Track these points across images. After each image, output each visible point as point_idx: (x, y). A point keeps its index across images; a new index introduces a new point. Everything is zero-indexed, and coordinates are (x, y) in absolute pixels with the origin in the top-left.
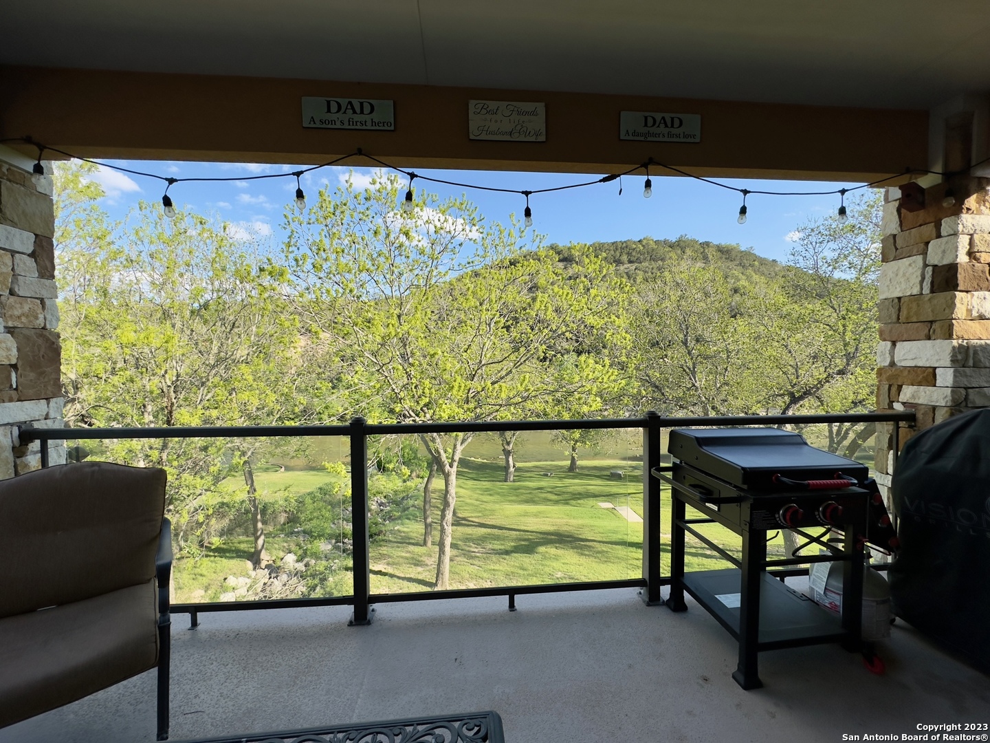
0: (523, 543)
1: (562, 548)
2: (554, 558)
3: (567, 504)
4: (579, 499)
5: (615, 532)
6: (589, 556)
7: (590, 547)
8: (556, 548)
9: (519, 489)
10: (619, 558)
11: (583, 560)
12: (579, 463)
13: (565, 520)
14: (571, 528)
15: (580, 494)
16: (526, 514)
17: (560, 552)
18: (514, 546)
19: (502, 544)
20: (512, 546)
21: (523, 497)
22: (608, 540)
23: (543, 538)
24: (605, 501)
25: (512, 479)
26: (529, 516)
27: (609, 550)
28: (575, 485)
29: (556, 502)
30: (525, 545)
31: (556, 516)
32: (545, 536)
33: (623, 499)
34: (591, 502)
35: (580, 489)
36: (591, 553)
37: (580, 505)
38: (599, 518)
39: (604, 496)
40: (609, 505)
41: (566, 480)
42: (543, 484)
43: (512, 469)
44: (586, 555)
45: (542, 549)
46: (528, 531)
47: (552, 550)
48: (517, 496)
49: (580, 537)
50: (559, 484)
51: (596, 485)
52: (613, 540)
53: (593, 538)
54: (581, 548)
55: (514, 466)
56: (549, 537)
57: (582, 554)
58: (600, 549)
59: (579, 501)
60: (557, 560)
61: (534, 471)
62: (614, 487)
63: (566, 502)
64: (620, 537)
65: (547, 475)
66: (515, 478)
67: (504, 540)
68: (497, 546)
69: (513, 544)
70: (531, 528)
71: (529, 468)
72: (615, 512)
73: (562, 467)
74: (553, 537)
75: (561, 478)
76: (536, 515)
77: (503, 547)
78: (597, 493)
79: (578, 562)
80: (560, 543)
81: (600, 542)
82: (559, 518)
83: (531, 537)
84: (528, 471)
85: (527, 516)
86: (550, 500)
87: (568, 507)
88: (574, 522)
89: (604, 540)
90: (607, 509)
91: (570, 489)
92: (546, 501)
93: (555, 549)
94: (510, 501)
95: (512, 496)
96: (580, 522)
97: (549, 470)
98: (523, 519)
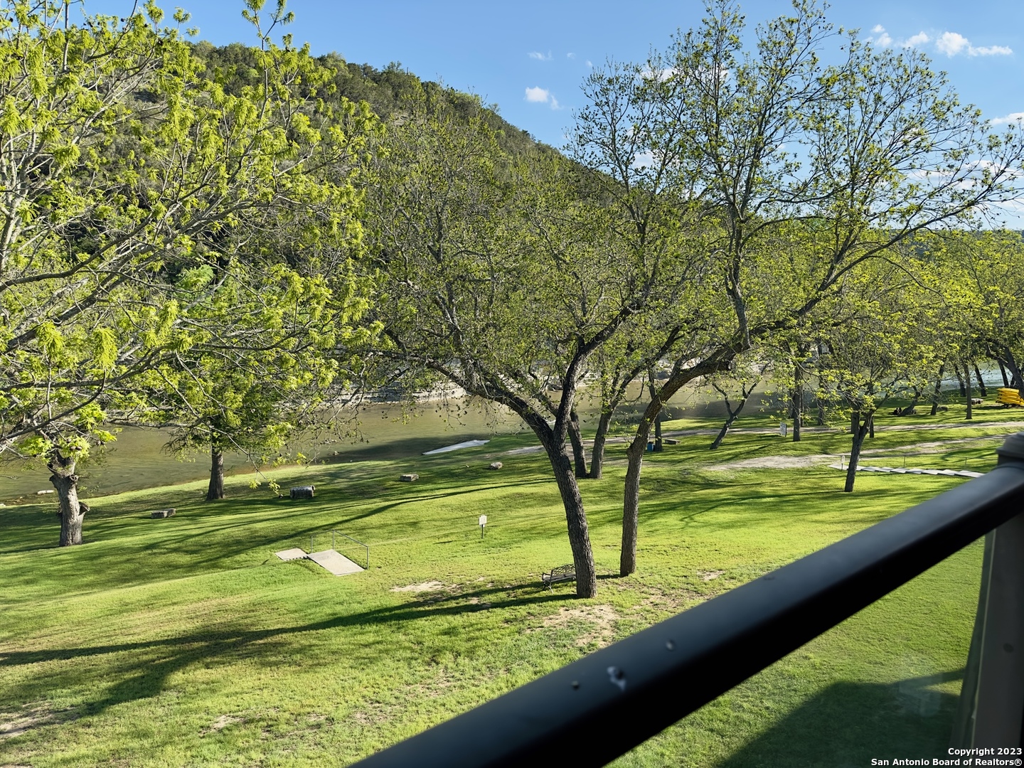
0: (128, 676)
1: (218, 663)
2: (205, 690)
3: (215, 566)
4: (238, 552)
5: (319, 603)
6: (276, 664)
7: (276, 645)
8: (207, 666)
9: (100, 556)
10: (333, 653)
11: (267, 676)
12: (227, 480)
13: (214, 602)
14: (229, 617)
15: (238, 542)
16: (125, 608)
17: (216, 673)
18: (110, 690)
19: (76, 693)
20: (102, 692)
21: (115, 572)
22: (307, 623)
23: (173, 653)
24: (289, 547)
25: (78, 537)
26: (132, 610)
27: (314, 642)
28: (225, 525)
29: (191, 568)
30: (134, 680)
31: (193, 597)
32: (176, 648)
33: (321, 538)
34: (262, 554)
35: (238, 532)
36: (280, 658)
37: (240, 565)
38: (282, 582)
39: (286, 538)
40: (297, 553)
41: (204, 519)
42: (156, 535)
43: (78, 518)
44: (270, 664)
45: (177, 678)
46: (135, 646)
47: (198, 674)
48: (98, 572)
49: (253, 629)
50: (192, 529)
51: (266, 519)
52: (318, 620)
53: (279, 626)
54: (260, 652)
55: (82, 509)
56: (186, 646)
57: (264, 665)
58: (295, 646)
59: (237, 558)
60: (213, 691)
61: (128, 512)
62: (303, 517)
63: (213, 564)
64: (329, 611)
65: (160, 516)
66: (86, 533)
67: (78, 681)
68: (66, 699)
69: (104, 685)
70: (142, 637)
71: (117, 505)
72: (311, 564)
73: (191, 494)
74: (196, 645)
75: (193, 517)
76: (149, 605)
77: (78, 699)
78: (273, 536)
79: (257, 683)
80: (214, 654)
81: (293, 630)
82: (199, 600)
83: (145, 658)
84: (116, 514)
85: (127, 611)
86: (177, 567)
87: (216, 575)
88: (233, 601)
89: (301, 623)
90: (296, 562)
91: (219, 536)
92: (170, 570)
93: (203, 670)
94: (78, 587)
95: (83, 576)
96: (246, 598)
97: (164, 504)
98: (117, 620)
